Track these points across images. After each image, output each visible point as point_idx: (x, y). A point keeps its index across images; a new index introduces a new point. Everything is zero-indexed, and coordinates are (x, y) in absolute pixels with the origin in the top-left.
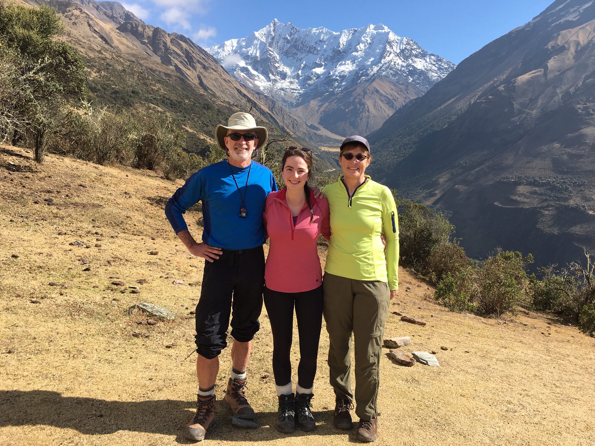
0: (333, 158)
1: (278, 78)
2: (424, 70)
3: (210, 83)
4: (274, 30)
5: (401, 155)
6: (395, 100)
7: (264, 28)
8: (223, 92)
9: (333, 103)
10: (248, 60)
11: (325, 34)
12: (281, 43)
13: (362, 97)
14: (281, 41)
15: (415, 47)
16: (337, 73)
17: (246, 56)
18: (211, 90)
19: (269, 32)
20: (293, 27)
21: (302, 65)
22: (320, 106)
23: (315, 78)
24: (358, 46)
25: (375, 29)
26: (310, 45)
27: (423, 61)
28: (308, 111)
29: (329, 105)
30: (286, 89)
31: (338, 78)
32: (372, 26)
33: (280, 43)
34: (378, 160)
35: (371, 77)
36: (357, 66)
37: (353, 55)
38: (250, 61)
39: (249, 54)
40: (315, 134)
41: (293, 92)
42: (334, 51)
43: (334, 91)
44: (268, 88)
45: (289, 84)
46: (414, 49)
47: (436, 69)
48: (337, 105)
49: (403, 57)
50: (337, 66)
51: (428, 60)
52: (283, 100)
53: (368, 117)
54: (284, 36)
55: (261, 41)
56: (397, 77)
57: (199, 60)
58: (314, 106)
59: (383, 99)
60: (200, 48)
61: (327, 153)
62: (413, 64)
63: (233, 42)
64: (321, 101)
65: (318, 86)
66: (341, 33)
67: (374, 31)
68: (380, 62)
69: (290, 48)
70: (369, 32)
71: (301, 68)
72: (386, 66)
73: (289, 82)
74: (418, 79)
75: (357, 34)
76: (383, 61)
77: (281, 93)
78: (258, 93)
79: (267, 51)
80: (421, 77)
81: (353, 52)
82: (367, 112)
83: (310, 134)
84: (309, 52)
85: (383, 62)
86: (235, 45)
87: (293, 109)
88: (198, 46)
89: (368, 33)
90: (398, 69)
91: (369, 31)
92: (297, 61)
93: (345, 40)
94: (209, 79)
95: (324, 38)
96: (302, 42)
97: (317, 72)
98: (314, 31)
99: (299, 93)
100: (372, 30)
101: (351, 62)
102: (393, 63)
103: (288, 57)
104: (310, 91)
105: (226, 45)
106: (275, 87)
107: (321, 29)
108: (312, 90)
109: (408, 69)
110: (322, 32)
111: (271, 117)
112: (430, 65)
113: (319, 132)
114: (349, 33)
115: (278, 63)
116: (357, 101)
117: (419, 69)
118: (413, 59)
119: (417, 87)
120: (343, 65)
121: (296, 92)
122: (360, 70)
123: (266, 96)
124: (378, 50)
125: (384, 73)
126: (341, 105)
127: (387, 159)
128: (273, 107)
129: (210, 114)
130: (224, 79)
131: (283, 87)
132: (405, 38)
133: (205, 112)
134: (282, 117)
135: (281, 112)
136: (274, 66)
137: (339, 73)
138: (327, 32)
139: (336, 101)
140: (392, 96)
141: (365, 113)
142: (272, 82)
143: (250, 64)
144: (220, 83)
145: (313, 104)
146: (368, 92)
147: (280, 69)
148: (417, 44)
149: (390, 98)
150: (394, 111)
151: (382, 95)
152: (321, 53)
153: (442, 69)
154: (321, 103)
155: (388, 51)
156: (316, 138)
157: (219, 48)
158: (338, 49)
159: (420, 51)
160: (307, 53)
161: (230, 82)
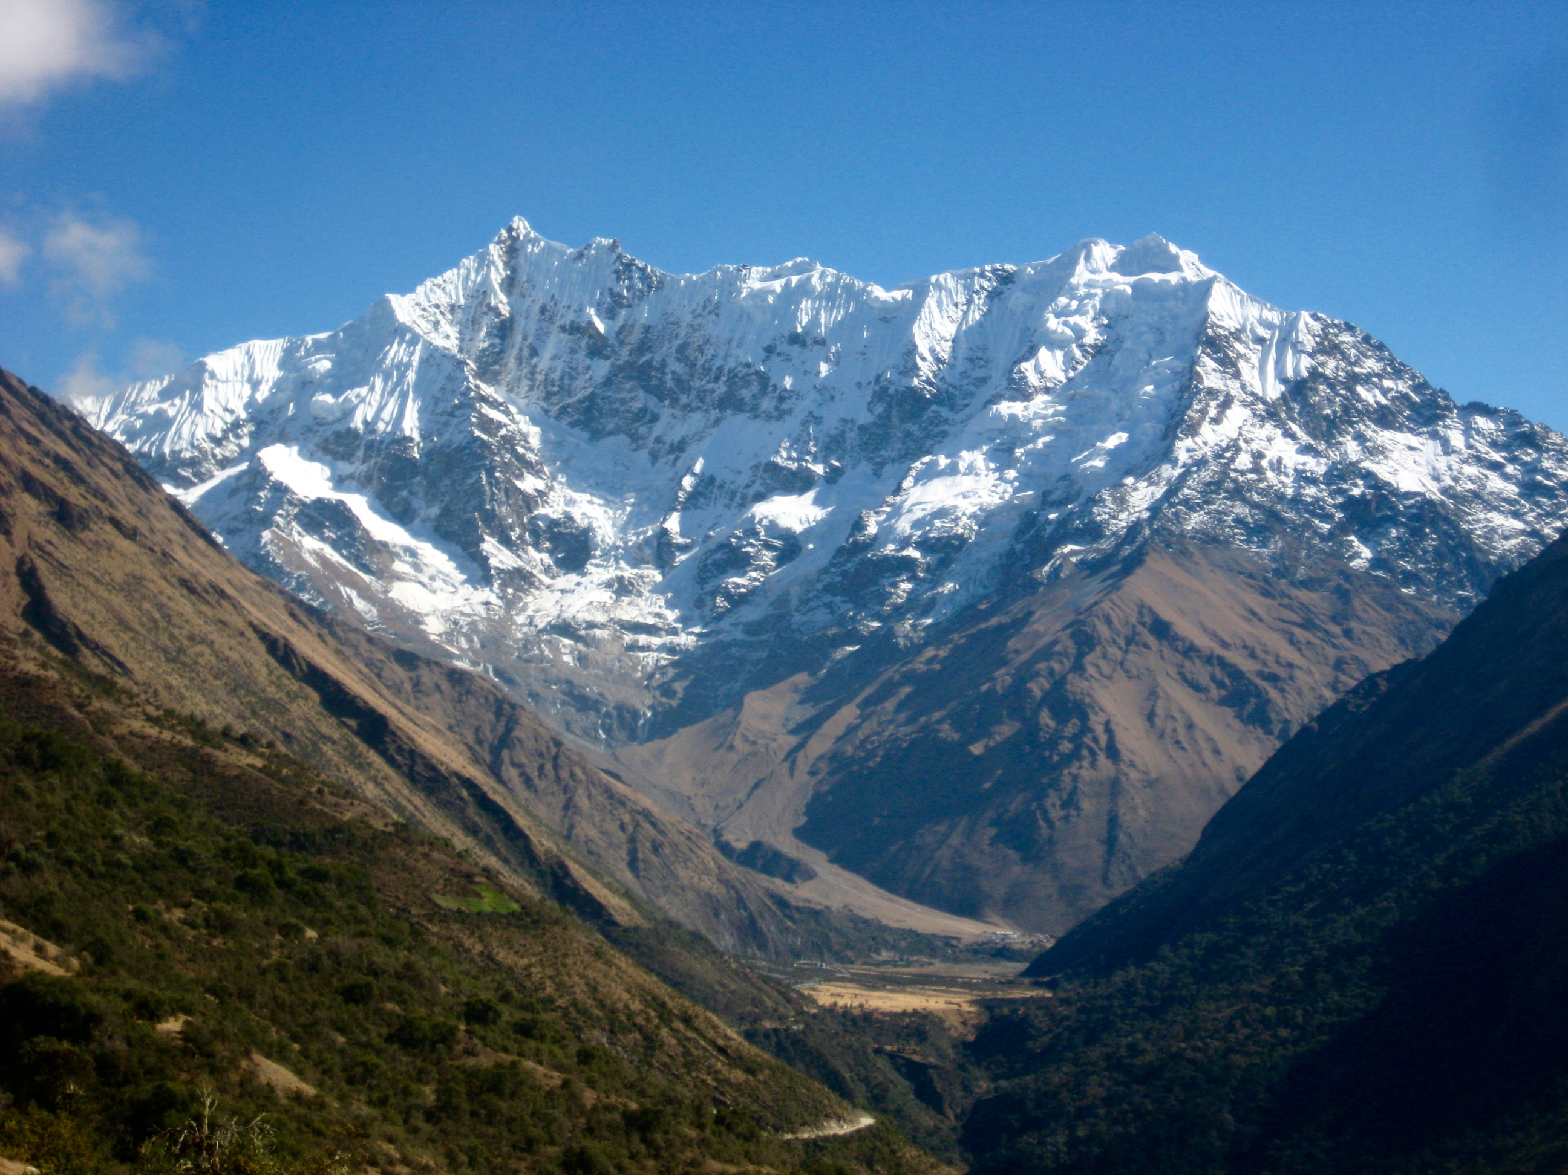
0: (892, 1056)
1: (537, 558)
2: (1437, 497)
3: (92, 605)
4: (509, 284)
5: (1319, 1018)
6: (1273, 678)
7: (450, 274)
8: (174, 657)
9: (890, 705)
10: (347, 457)
11: (819, 297)
12: (555, 357)
13: (1068, 664)
14: (555, 344)
15: (1371, 364)
16: (904, 526)
17: (338, 435)
18: (98, 649)
19: (480, 294)
20: (629, 266)
21: (688, 482)
22: (808, 728)
23: (767, 558)
24: (1027, 367)
25: (1122, 266)
26: (731, 364)
27: (1431, 447)
28: (733, 757)
29: (864, 718)
30: (591, 625)
31: (913, 553)
32: (1104, 252)
33: (547, 354)
34: (1177, 1056)
35: (1118, 546)
36: (1026, 479)
37: (998, 416)
38: (357, 467)
39: (357, 423)
40: (782, 903)
41: (633, 647)
42: (881, 394)
43: (890, 633)
44: (473, 624)
45: (606, 596)
46: (1366, 380)
47: (1511, 490)
48: (911, 720)
49: (1305, 426)
50: (907, 483)
51: (1457, 439)
52: (570, 694)
53: (1115, 787)
54: (570, 317)
55: (428, 345)
56: (1276, 544)
57: (35, 471)
58: (765, 727)
59: (1202, 673)
60: (46, 400)
61: (854, 1020)
62: (1366, 464)
63: (257, 356)
64: (809, 696)
65: (794, 603)
66: (921, 294)
67: (1116, 277)
68: (1167, 455)
69: (608, 382)
70: (1089, 285)
71: (681, 495)
72: (1206, 475)
73: (608, 585)
74: (1406, 549)
75: (1017, 298)
76: (1183, 449)
77: (556, 650)
78: (407, 659)
79: (468, 403)
80: (1423, 537)
81: (996, 399)
82: (1102, 758)
83: (741, 903)
84: (730, 402)
85: (1183, 456)
86: (270, 371)
87: (639, 752)
88: (33, 390)
89: (1082, 292)
90: (1281, 497)
91: (1088, 276)
92: (654, 457)
93: (949, 330)
94: (90, 582)
95: (815, 321)
96: (682, 349)
97: (784, 522)
98: (757, 285)
99: (671, 649)
100: (1106, 275)
101: (990, 456)
102: (1244, 461)
103: (596, 435)
104: (739, 635)
105: (213, 376)
106: (521, 619)
107: (798, 269)
108: (752, 629)
109: (1341, 492)
110: (804, 290)
111: (485, 803)
112: (1472, 470)
113: (801, 893)
114: (969, 290)
115: (537, 473)
116: (1037, 688)
117: (1408, 495)
118: (1369, 433)
119: (1401, 599)
120: (941, 474)
121: (656, 641)
122: (1046, 501)
123: (457, 677)
124: (1149, 388)
125: (1195, 520)
126: (937, 715)
127: (1230, 1050)
128: (505, 741)
129: (56, 800)
130: (184, 583)
131: (568, 615)
132: (1305, 316)
133: (28, 784)
134: (562, 799)
135: (556, 767)
136: (512, 491)
137: (917, 524)
138: (833, 286)
139: (907, 690)
140: (1253, 655)
141: (1093, 764)
142: (504, 586)
143: (362, 484)
144: (160, 607)
145: (765, 717)
146: (1103, 630)
147: (553, 509)
148: (1381, 347)
149: (1246, 665)
150: (1273, 745)
151: (1190, 651)
152: (801, 408)
153: (1549, 492)
154: (809, 711)
155: (1212, 393)
156: (783, 930)
157: (166, 395)
158: (905, 381)
159: (1402, 387)
160: (715, 413)
161: (222, 594)
